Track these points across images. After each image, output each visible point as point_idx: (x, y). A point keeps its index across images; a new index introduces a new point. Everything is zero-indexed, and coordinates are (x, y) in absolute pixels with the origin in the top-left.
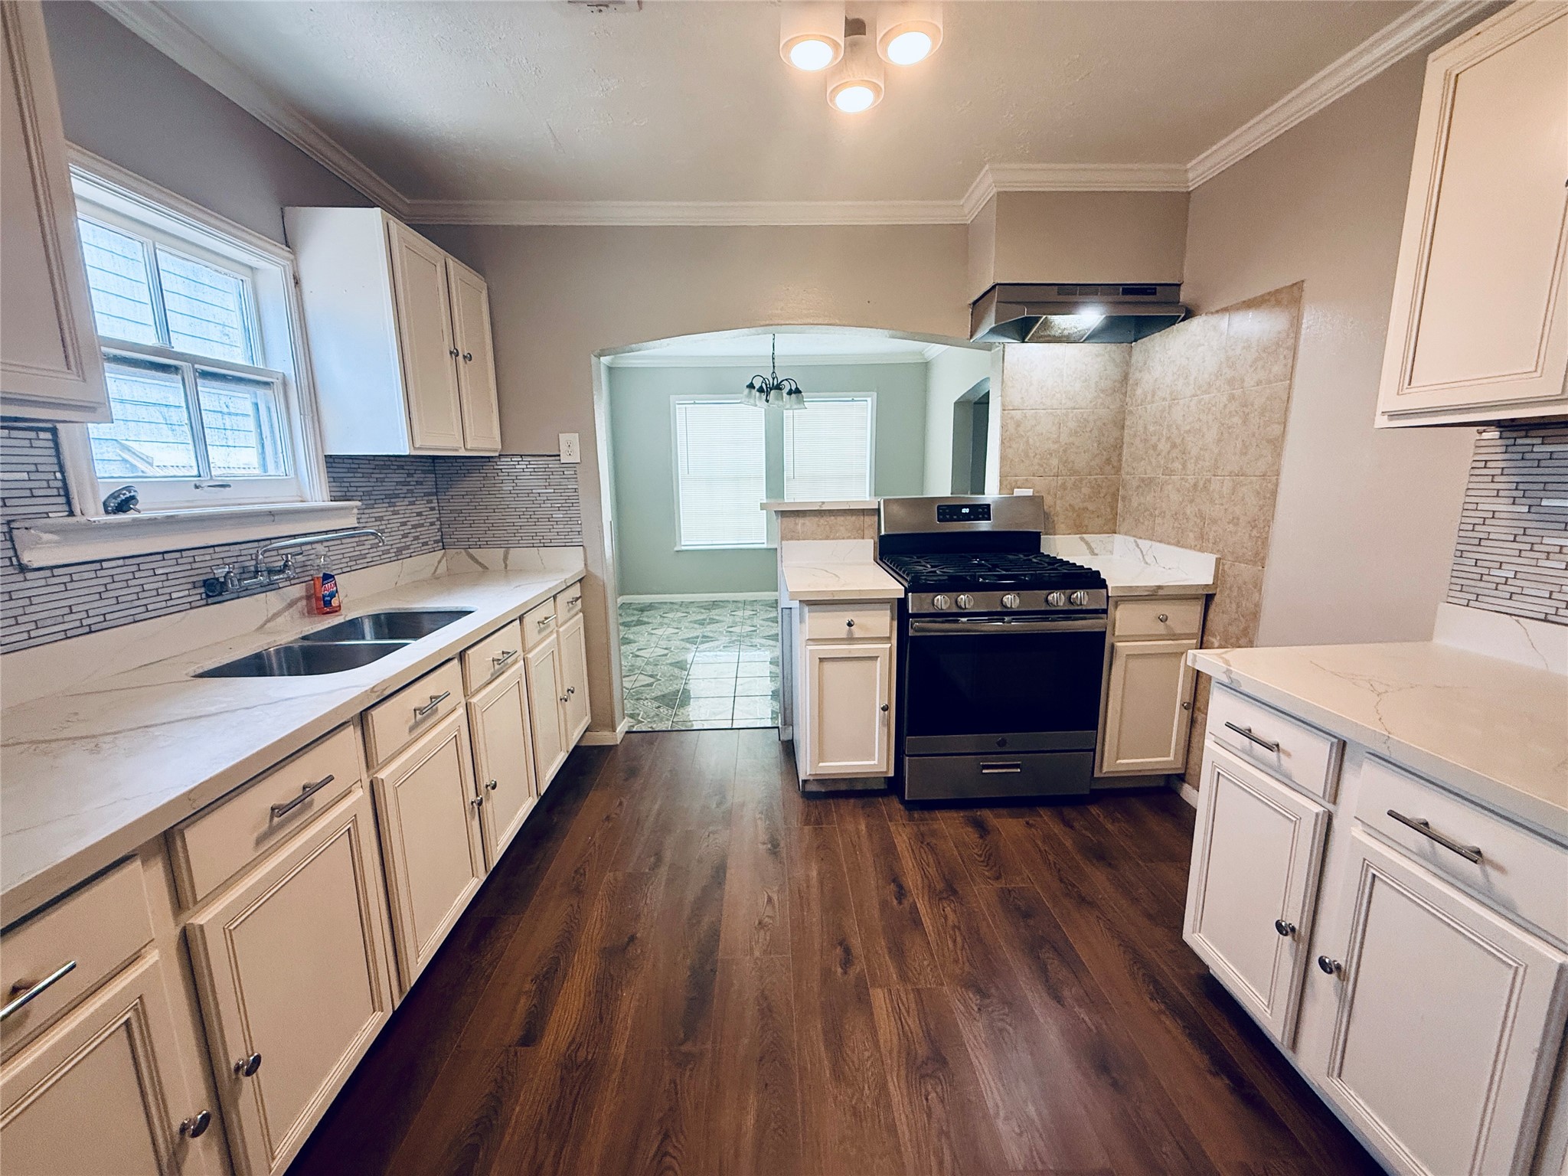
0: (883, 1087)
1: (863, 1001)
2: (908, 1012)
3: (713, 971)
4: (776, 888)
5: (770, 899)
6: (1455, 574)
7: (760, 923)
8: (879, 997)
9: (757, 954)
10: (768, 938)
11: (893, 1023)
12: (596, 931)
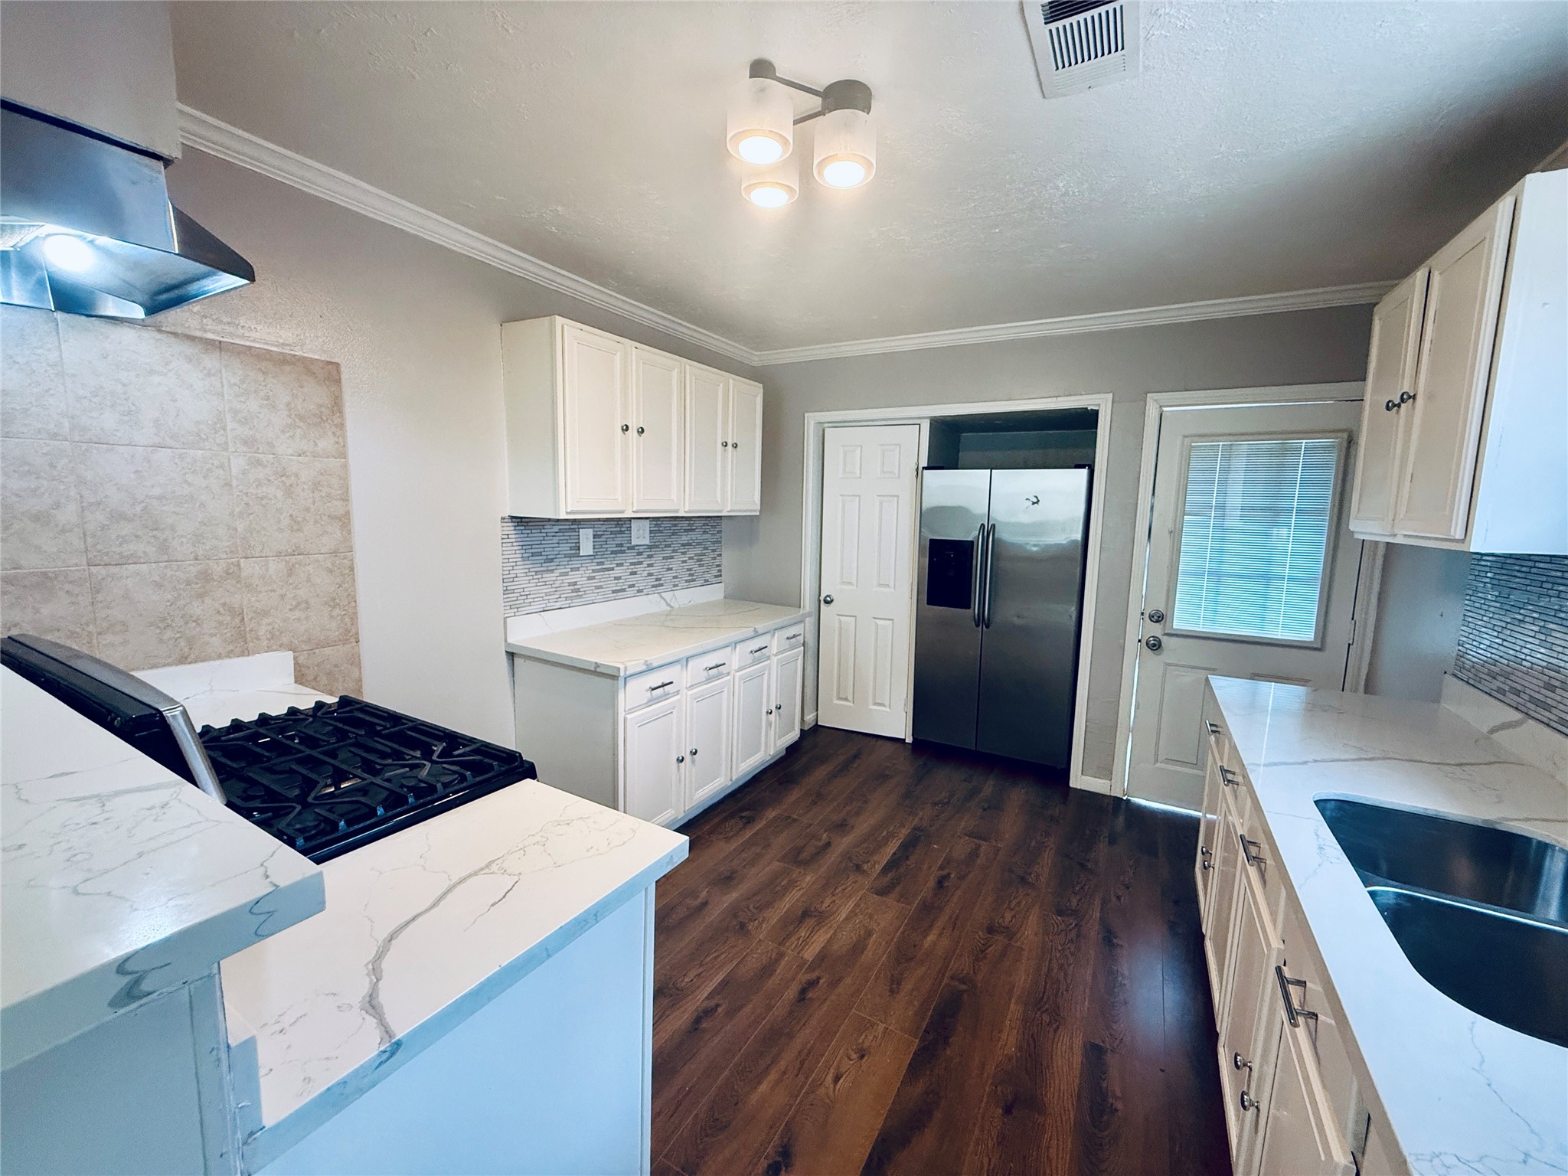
0: (847, 919)
1: (822, 957)
2: (799, 939)
3: (926, 1031)
4: (821, 1091)
5: (837, 1079)
6: (505, 600)
7: (862, 1057)
8: (810, 954)
9: (882, 1026)
10: (863, 1037)
11: (815, 938)
12: (1054, 1142)
